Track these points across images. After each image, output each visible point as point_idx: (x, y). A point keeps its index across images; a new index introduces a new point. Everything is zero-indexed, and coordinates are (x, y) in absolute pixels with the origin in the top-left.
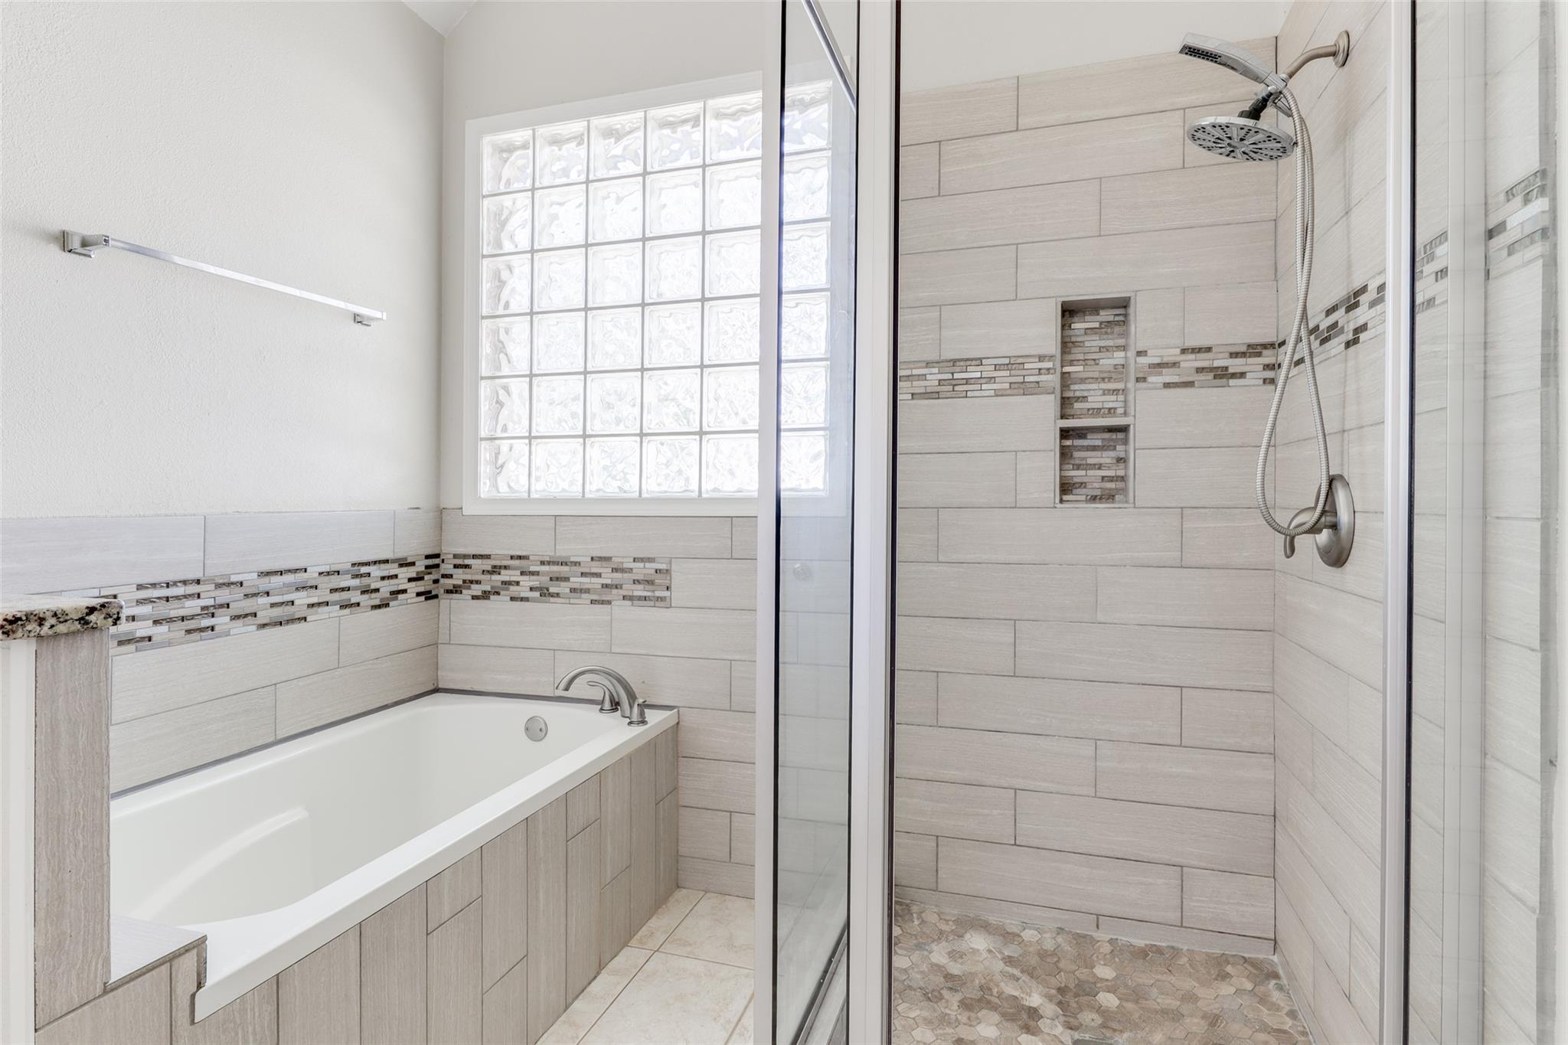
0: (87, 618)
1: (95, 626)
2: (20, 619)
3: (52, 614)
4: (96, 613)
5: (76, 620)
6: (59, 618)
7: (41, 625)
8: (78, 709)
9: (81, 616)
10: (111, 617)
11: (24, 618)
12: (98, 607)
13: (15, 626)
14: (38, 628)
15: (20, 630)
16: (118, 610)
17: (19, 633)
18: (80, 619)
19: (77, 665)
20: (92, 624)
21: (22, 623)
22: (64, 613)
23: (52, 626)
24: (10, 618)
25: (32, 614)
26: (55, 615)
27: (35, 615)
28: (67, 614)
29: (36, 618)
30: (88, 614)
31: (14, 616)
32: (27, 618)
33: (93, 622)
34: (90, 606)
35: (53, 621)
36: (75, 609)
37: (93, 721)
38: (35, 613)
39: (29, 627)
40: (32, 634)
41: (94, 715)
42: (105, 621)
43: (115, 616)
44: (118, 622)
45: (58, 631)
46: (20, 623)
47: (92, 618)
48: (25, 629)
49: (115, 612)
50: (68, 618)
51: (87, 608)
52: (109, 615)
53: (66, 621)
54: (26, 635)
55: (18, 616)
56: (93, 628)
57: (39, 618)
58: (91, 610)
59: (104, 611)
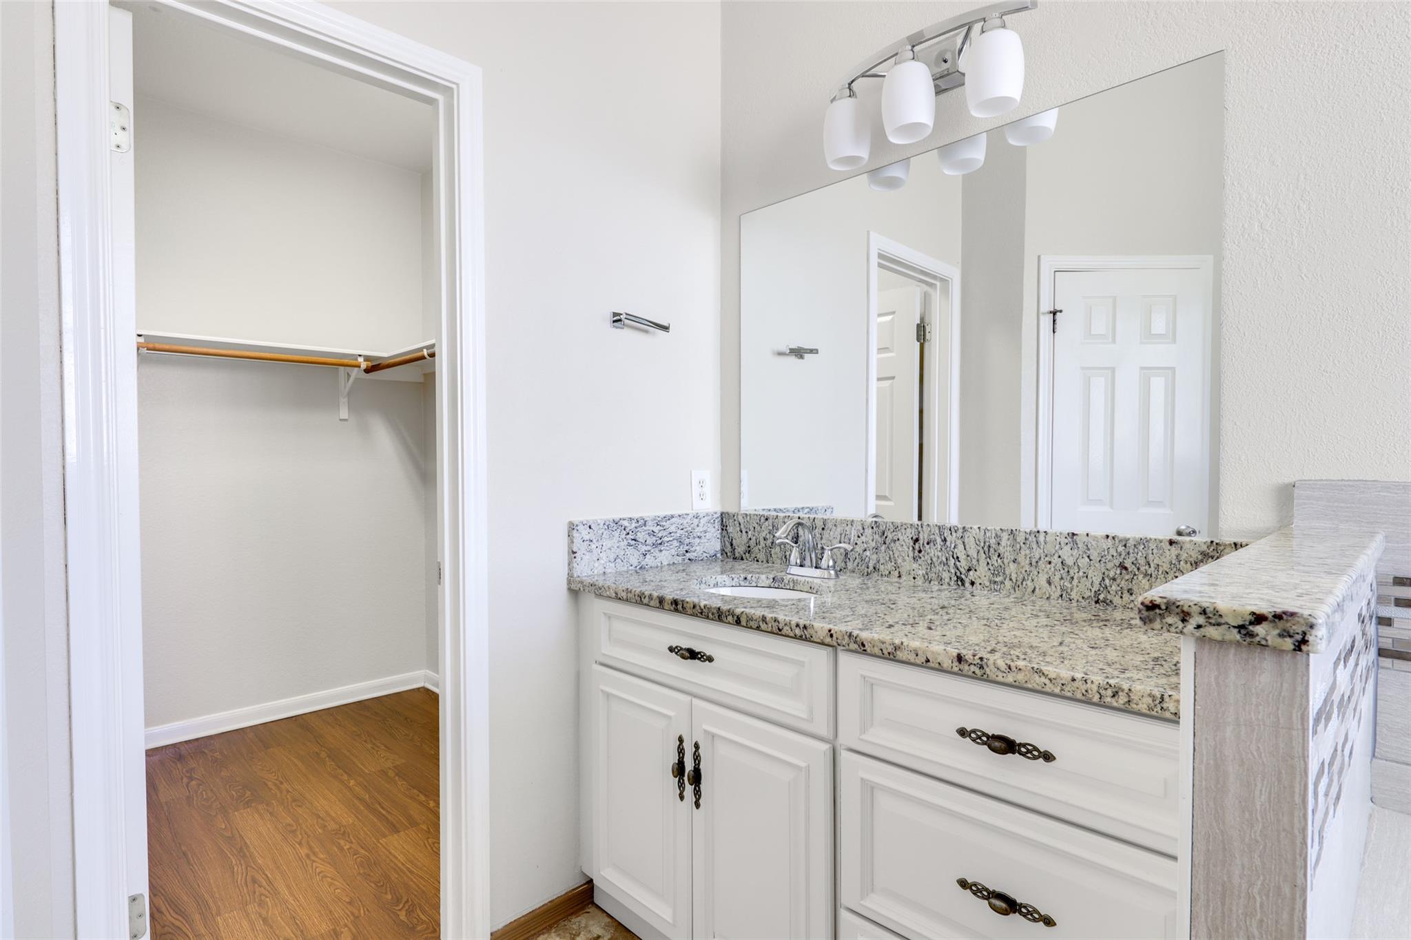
0: (1251, 628)
1: (1263, 642)
2: (1158, 607)
3: (1199, 610)
4: (1265, 625)
5: (1234, 627)
6: (1209, 618)
7: (1183, 621)
8: (1255, 754)
9: (1241, 623)
10: (1291, 636)
11: (1163, 607)
12: (1270, 616)
13: (1152, 613)
14: (1180, 625)
15: (1158, 620)
16: (1304, 629)
17: (1157, 625)
18: (1240, 627)
19: (1254, 691)
20: (1258, 639)
21: (1161, 612)
22: (1216, 612)
23: (1199, 627)
24: (1147, 602)
25: (1174, 603)
26: (1204, 612)
27: (1178, 607)
28: (1220, 616)
29: (1178, 610)
30: (1251, 623)
31: (1151, 602)
32: (1167, 608)
33: (1260, 636)
34: (1257, 612)
35: (1201, 620)
36: (1235, 611)
37: (1279, 781)
38: (1178, 604)
39: (1170, 620)
40: (1173, 629)
41: (1280, 773)
42: (1280, 640)
43: (1299, 637)
44: (1304, 648)
45: (1208, 635)
46: (1157, 611)
47: (1260, 630)
48: (1163, 621)
49: (1300, 632)
50: (1222, 621)
51: (1253, 613)
52: (1288, 632)
53: (1219, 624)
54: (1165, 628)
55: (1157, 603)
56: (1259, 644)
57: (1183, 611)
58: (1259, 619)
59: (1281, 624)
